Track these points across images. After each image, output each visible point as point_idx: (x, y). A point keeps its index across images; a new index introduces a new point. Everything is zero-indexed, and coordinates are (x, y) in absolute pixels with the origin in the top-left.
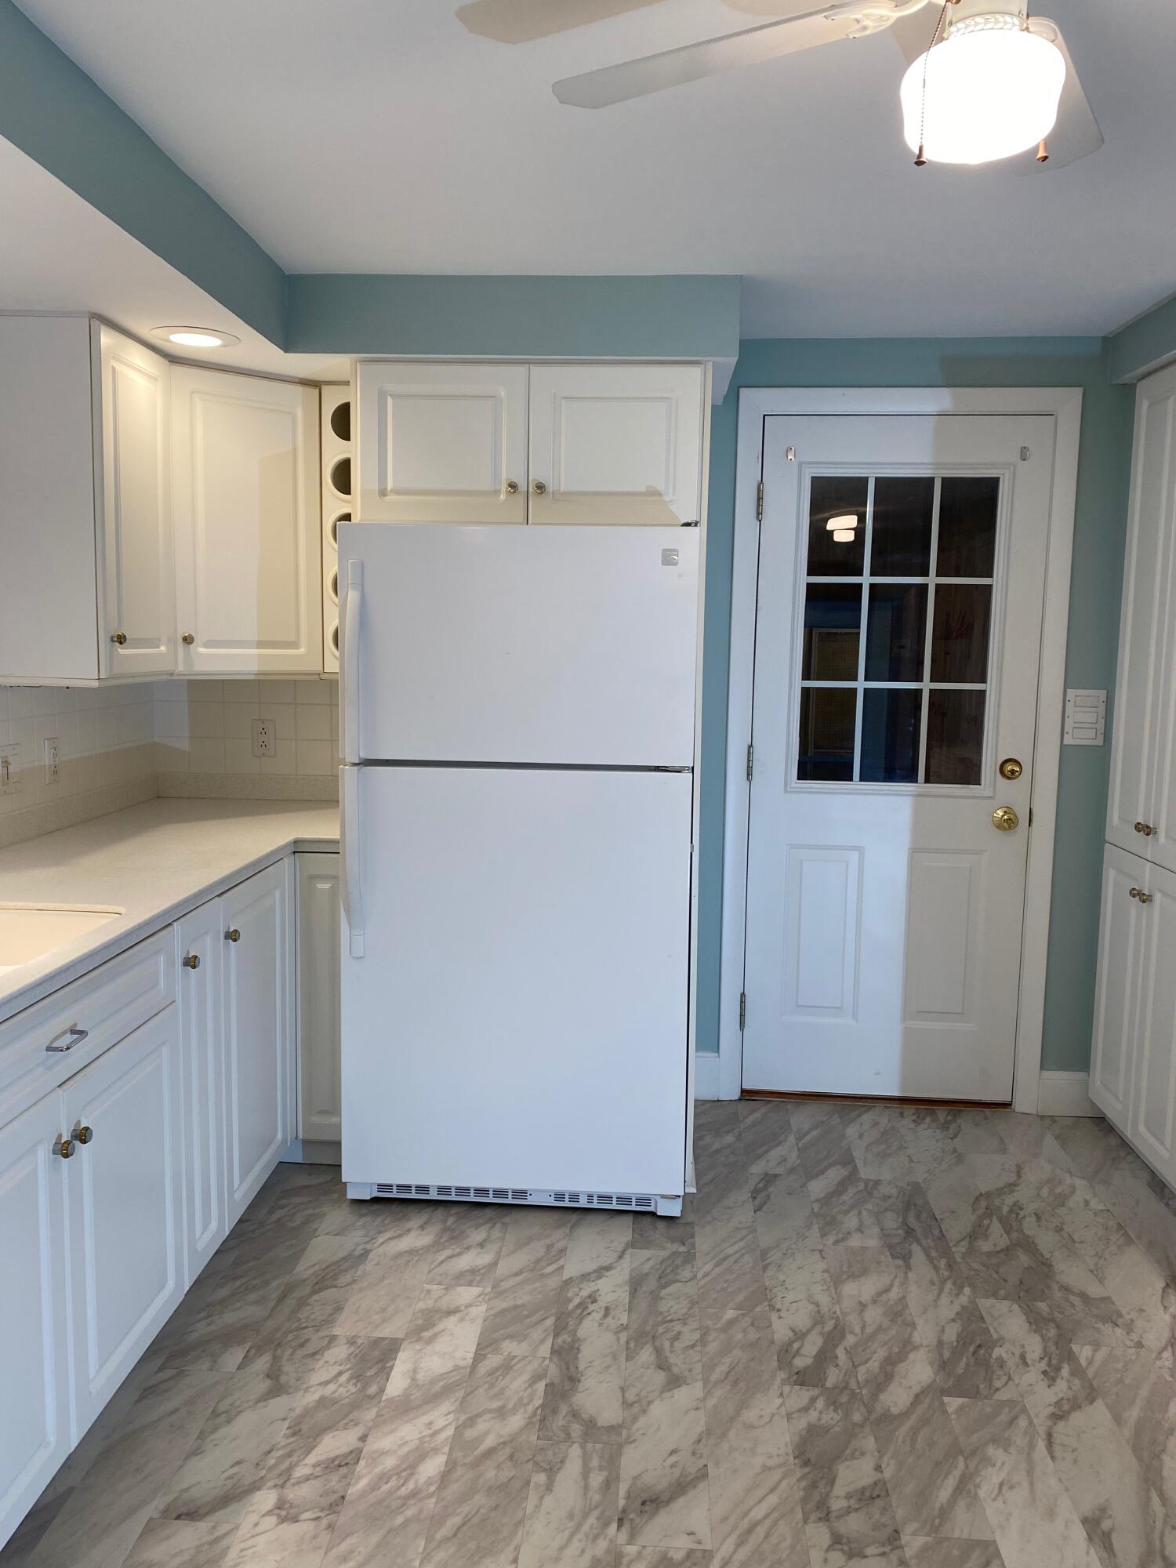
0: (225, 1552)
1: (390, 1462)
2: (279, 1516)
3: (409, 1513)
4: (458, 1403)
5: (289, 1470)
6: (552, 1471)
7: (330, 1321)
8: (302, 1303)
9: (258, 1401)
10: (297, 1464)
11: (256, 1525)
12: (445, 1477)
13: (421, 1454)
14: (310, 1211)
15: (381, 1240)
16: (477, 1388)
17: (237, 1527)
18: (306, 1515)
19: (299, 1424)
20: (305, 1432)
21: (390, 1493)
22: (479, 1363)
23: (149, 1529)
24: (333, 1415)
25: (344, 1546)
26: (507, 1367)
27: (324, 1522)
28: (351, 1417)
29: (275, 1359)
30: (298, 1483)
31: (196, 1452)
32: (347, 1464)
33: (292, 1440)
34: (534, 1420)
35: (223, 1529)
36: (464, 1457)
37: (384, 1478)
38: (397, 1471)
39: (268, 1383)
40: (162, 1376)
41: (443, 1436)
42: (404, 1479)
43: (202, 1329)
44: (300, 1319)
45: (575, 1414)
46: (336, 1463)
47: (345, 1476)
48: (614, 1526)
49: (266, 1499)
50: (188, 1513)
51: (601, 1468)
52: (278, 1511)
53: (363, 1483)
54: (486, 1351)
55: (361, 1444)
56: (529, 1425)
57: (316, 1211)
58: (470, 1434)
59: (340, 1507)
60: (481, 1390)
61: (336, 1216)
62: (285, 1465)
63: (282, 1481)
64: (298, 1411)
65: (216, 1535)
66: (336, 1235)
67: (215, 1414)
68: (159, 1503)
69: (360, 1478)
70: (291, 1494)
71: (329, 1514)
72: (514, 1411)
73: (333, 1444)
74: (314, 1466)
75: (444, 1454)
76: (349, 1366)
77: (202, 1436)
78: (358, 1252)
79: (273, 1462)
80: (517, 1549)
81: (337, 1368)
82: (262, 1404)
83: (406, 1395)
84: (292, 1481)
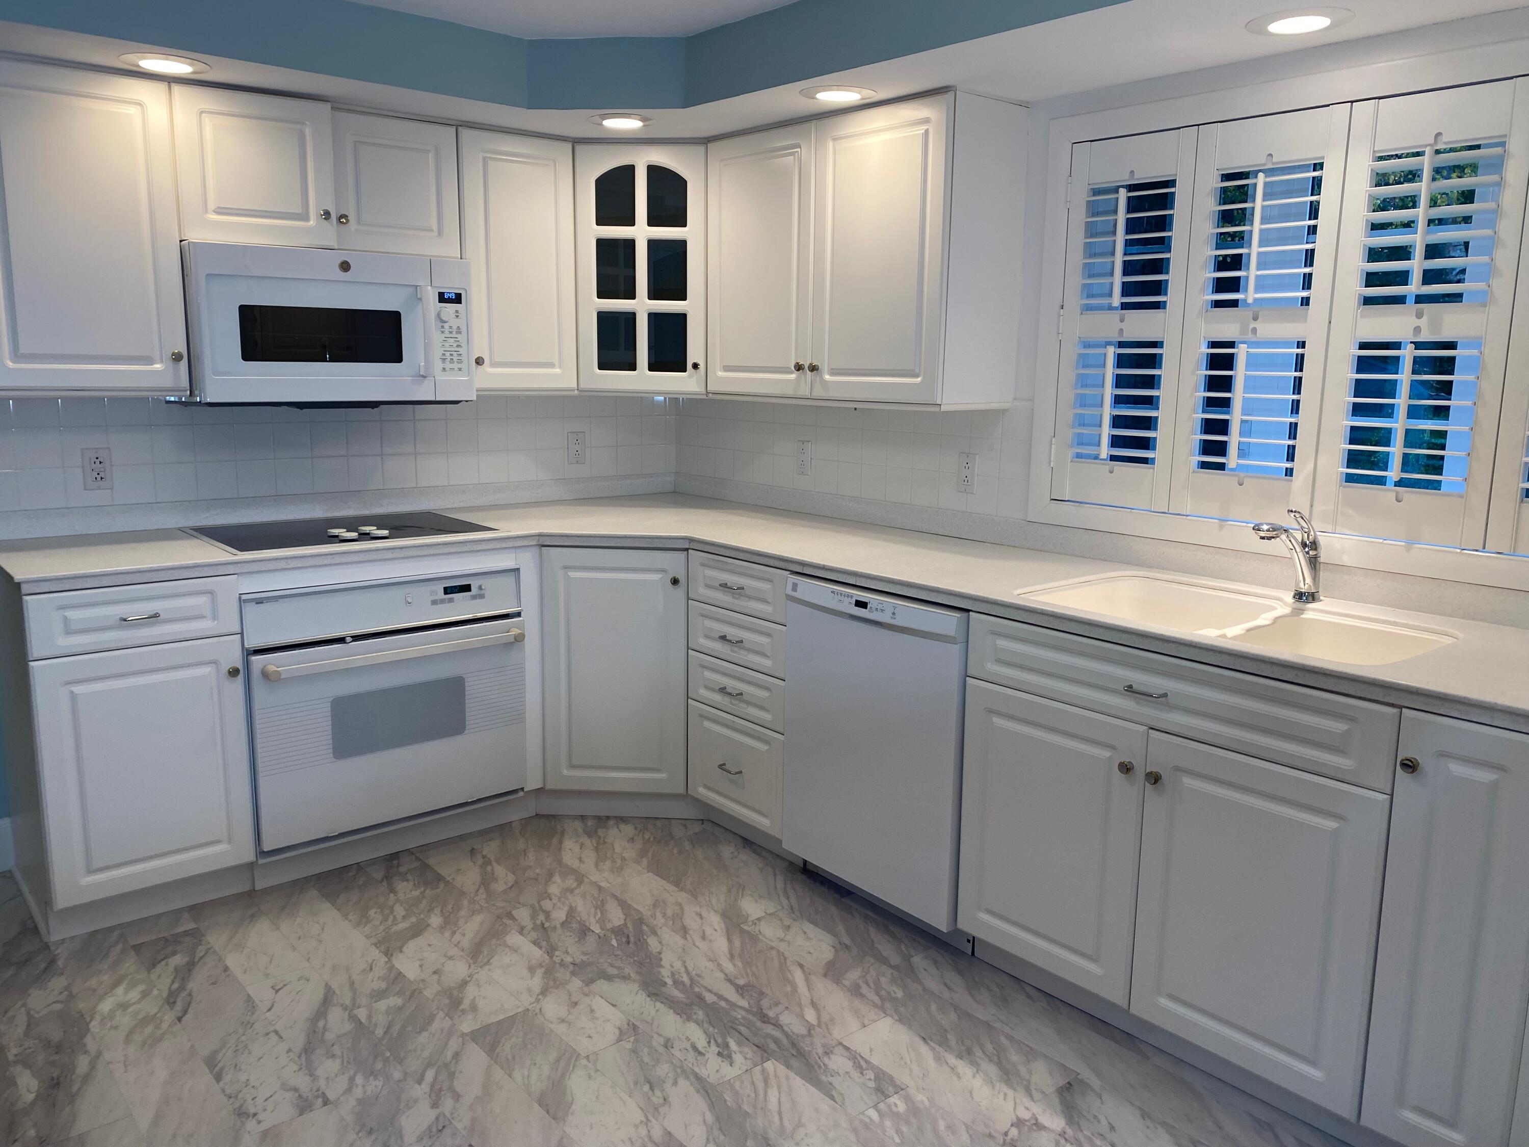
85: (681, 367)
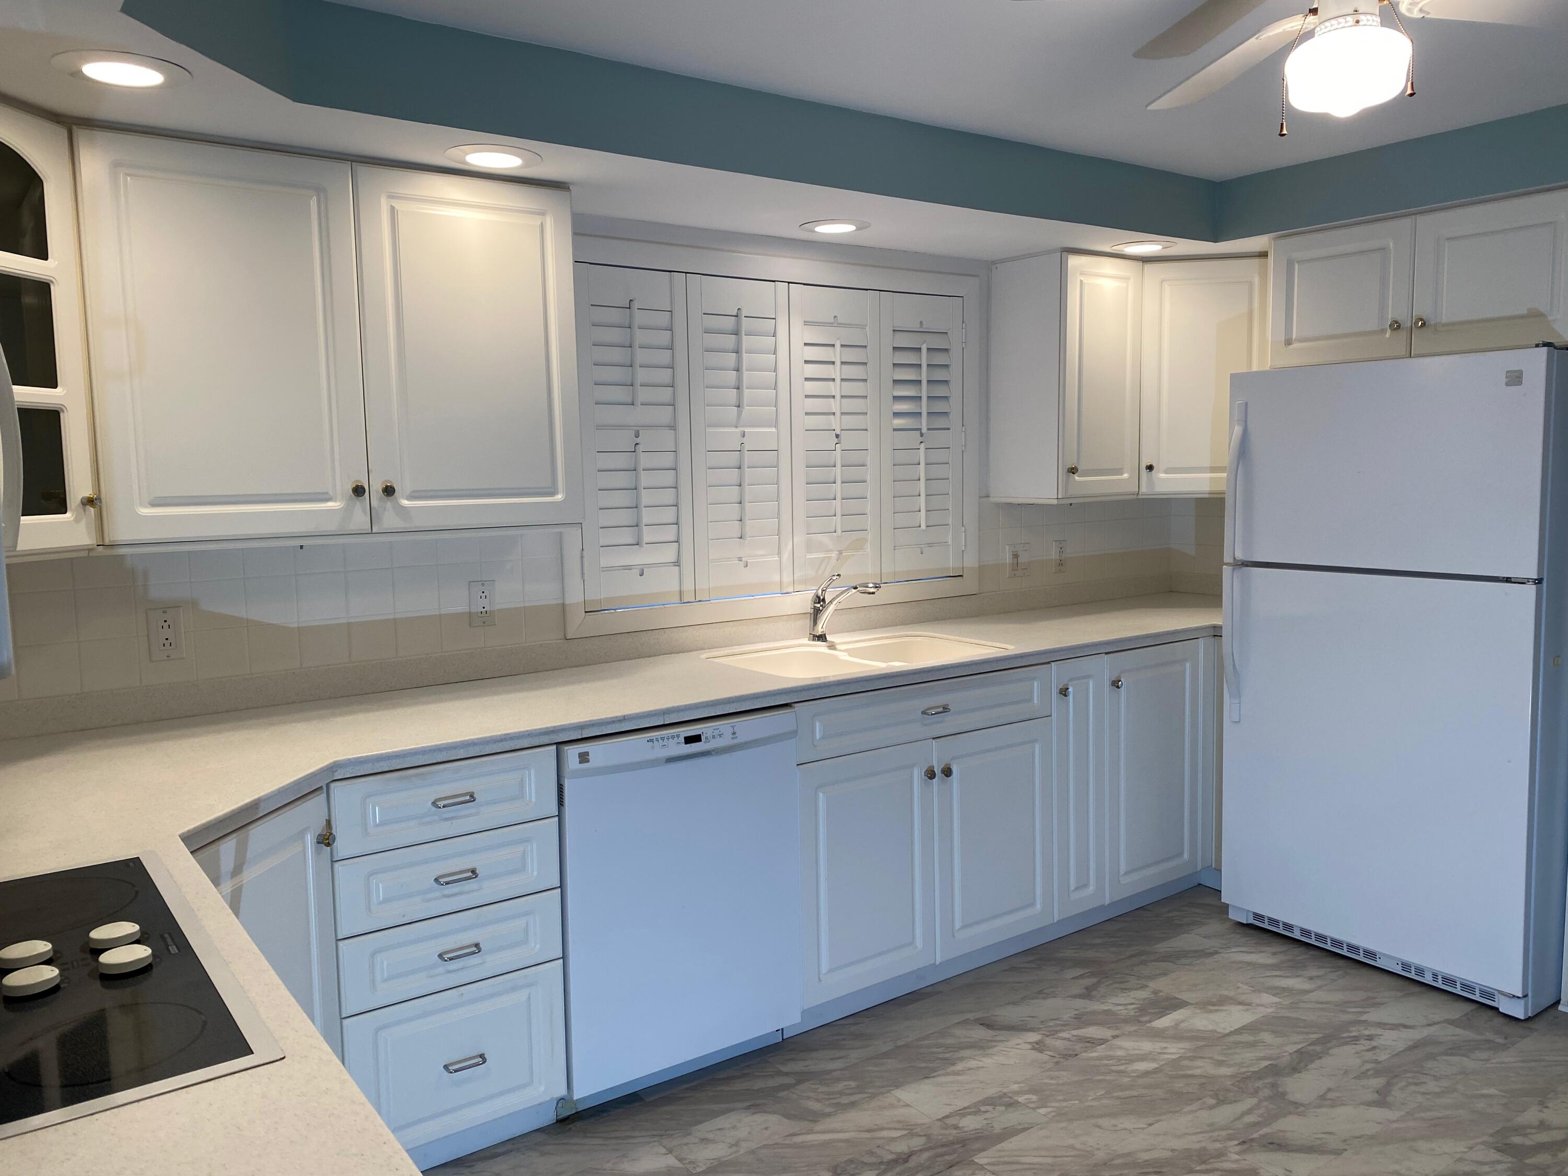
0: (992, 1047)
1: (1120, 1053)
2: (1033, 1046)
3: (1108, 1078)
4: (1195, 1047)
5: (1057, 1032)
6: (1221, 1102)
7: (1152, 978)
8: (1144, 963)
9: (1071, 996)
10: (1064, 1031)
11: (1018, 1044)
12: (1147, 1073)
13: (1142, 1058)
14: (1198, 919)
15: (1234, 950)
16: (1218, 1045)
17: (1007, 1041)
18: (1048, 1053)
19: (1084, 1015)
20: (1081, 1020)
21: (1106, 1065)
22: (1233, 1035)
23: (965, 1022)
24: (1108, 1019)
25: (1056, 1073)
26: (1252, 1045)
27: (1056, 1060)
28: (1118, 1025)
29: (1099, 982)
30: (1057, 1038)
31: (1014, 1003)
32: (1093, 1043)
33: (1073, 1020)
34: (1240, 1076)
35: (998, 1038)
36: (1170, 1071)
37: (1110, 1058)
38: (1119, 1059)
39: (1085, 991)
40: (1026, 965)
41: (1166, 1056)
42: (1120, 1063)
43: (1069, 953)
44: (1133, 970)
45: (1274, 1086)
46: (1088, 1040)
47: (1086, 1047)
48: (1236, 1142)
49: (1034, 1037)
50: (988, 1025)
51: (1261, 1116)
52: (1035, 1044)
53: (1094, 1054)
54: (1244, 1031)
55: (1111, 1038)
56: (1232, 1076)
57: (1203, 920)
58: (1186, 1063)
59: (1070, 1058)
60: (1218, 1047)
61: (1214, 926)
62: (1058, 1028)
63: (1048, 1034)
64: (1088, 1010)
65: (994, 1039)
66: (1204, 937)
67: (1040, 992)
68: (979, 1015)
69: (1095, 1052)
70: (1049, 1041)
71: (1062, 1058)
72: (1230, 1066)
73: (1092, 1032)
74: (1074, 1036)
75: (1159, 1064)
76: (1142, 1002)
77: (1024, 999)
78: (1212, 950)
79: (1051, 1024)
80: (1158, 1121)
81: (1133, 1001)
82: (1070, 999)
83: (1164, 1030)
84: (1054, 1036)
85: (60, 506)
